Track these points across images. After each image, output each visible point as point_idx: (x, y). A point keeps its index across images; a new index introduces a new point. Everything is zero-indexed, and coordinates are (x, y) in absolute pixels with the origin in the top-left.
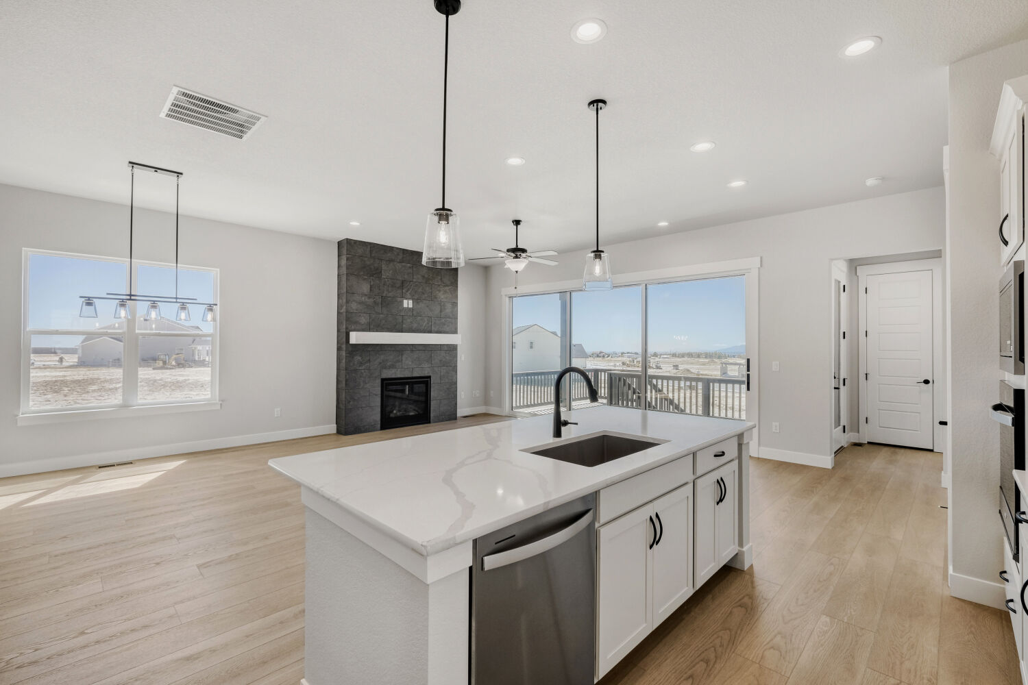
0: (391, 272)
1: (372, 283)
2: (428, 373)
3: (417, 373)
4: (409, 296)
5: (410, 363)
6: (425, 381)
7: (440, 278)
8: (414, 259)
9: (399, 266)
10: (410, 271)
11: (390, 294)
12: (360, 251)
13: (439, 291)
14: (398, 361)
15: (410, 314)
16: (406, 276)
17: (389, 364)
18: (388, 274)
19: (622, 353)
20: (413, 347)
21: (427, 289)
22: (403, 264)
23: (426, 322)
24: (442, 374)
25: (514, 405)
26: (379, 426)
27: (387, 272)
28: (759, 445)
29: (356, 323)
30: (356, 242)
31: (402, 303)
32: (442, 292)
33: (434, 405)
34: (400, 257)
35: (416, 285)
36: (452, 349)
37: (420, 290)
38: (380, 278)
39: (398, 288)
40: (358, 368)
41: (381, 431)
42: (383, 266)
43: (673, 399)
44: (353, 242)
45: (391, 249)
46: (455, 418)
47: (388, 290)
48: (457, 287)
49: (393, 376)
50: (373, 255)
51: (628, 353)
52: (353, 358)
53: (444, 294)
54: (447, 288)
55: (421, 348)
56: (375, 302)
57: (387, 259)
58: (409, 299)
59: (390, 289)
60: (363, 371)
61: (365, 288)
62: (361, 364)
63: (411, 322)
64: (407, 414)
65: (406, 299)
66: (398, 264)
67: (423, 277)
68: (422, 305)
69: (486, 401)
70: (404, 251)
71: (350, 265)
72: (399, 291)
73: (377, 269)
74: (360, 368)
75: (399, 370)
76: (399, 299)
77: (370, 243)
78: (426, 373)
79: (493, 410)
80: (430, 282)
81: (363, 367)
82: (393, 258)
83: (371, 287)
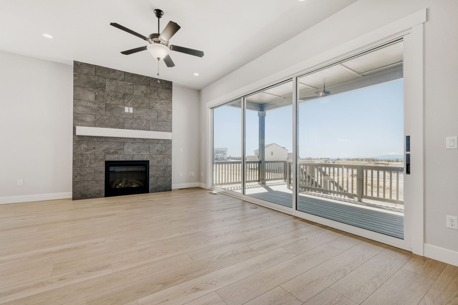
0: (114, 87)
1: (97, 94)
2: (147, 158)
3: (137, 158)
4: (130, 104)
5: (131, 151)
6: (145, 164)
7: (156, 94)
8: (134, 80)
9: (121, 83)
10: (131, 87)
11: (114, 102)
12: (86, 71)
13: (156, 103)
14: (120, 149)
15: (130, 117)
16: (127, 91)
17: (112, 151)
18: (111, 88)
19: (321, 159)
20: (134, 140)
21: (146, 100)
22: (125, 82)
23: (145, 123)
24: (159, 159)
25: (214, 183)
26: (104, 194)
27: (110, 87)
28: (425, 241)
29: (82, 121)
30: (82, 64)
31: (124, 109)
32: (158, 104)
33: (151, 180)
34: (122, 77)
35: (137, 98)
36: (168, 143)
37: (140, 101)
38: (104, 91)
39: (120, 98)
40: (84, 153)
41: (106, 198)
42: (107, 82)
43: (338, 182)
44: (79, 64)
45: (114, 71)
46: (171, 190)
47: (112, 100)
48: (171, 101)
49: (117, 160)
50: (98, 74)
51: (324, 158)
52: (80, 145)
53: (160, 105)
54: (162, 101)
55: (140, 141)
56: (99, 107)
57: (110, 78)
58: (131, 107)
59: (113, 99)
60: (89, 155)
61: (91, 96)
62: (87, 150)
63: (132, 123)
64: (131, 186)
65: (128, 106)
66: (120, 82)
67: (142, 92)
68: (141, 112)
69: (199, 179)
70: (126, 73)
71: (76, 80)
72: (121, 101)
73: (101, 84)
74: (87, 153)
75: (121, 155)
76: (121, 106)
77: (95, 66)
78: (145, 159)
79: (203, 185)
80: (149, 96)
81: (89, 152)
82: (116, 77)
83: (96, 96)
